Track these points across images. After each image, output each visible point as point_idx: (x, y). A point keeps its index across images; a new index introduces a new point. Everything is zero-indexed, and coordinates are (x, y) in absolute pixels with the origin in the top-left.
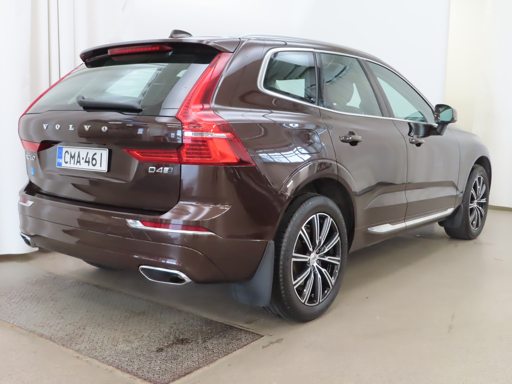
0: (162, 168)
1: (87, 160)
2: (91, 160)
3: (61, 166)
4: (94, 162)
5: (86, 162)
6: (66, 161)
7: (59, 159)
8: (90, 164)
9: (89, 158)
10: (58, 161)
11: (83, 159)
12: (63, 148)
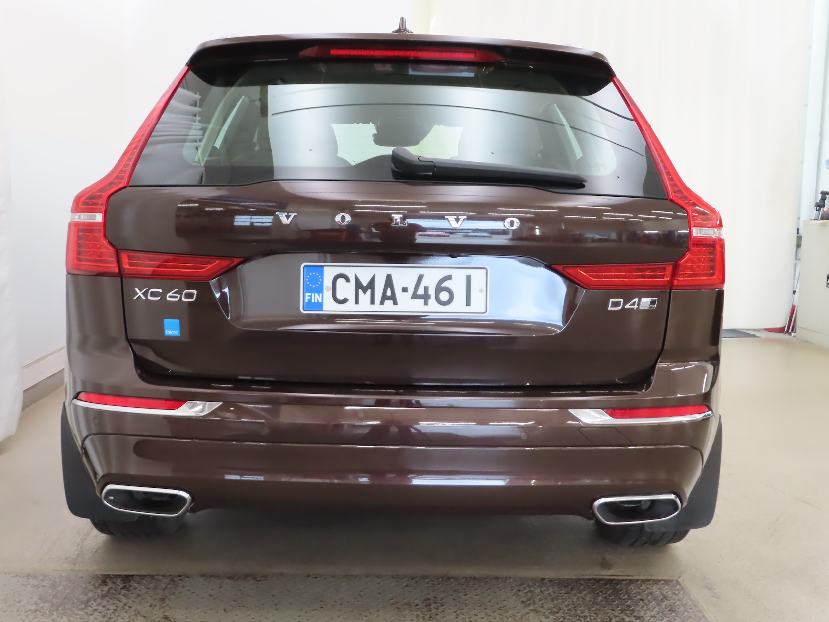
0: (636, 300)
1: (421, 291)
2: (432, 292)
3: (323, 311)
4: (444, 296)
5: (415, 296)
6: (340, 296)
7: (307, 294)
8: (429, 300)
9: (426, 289)
10: (307, 298)
11: (405, 290)
12: (325, 268)
